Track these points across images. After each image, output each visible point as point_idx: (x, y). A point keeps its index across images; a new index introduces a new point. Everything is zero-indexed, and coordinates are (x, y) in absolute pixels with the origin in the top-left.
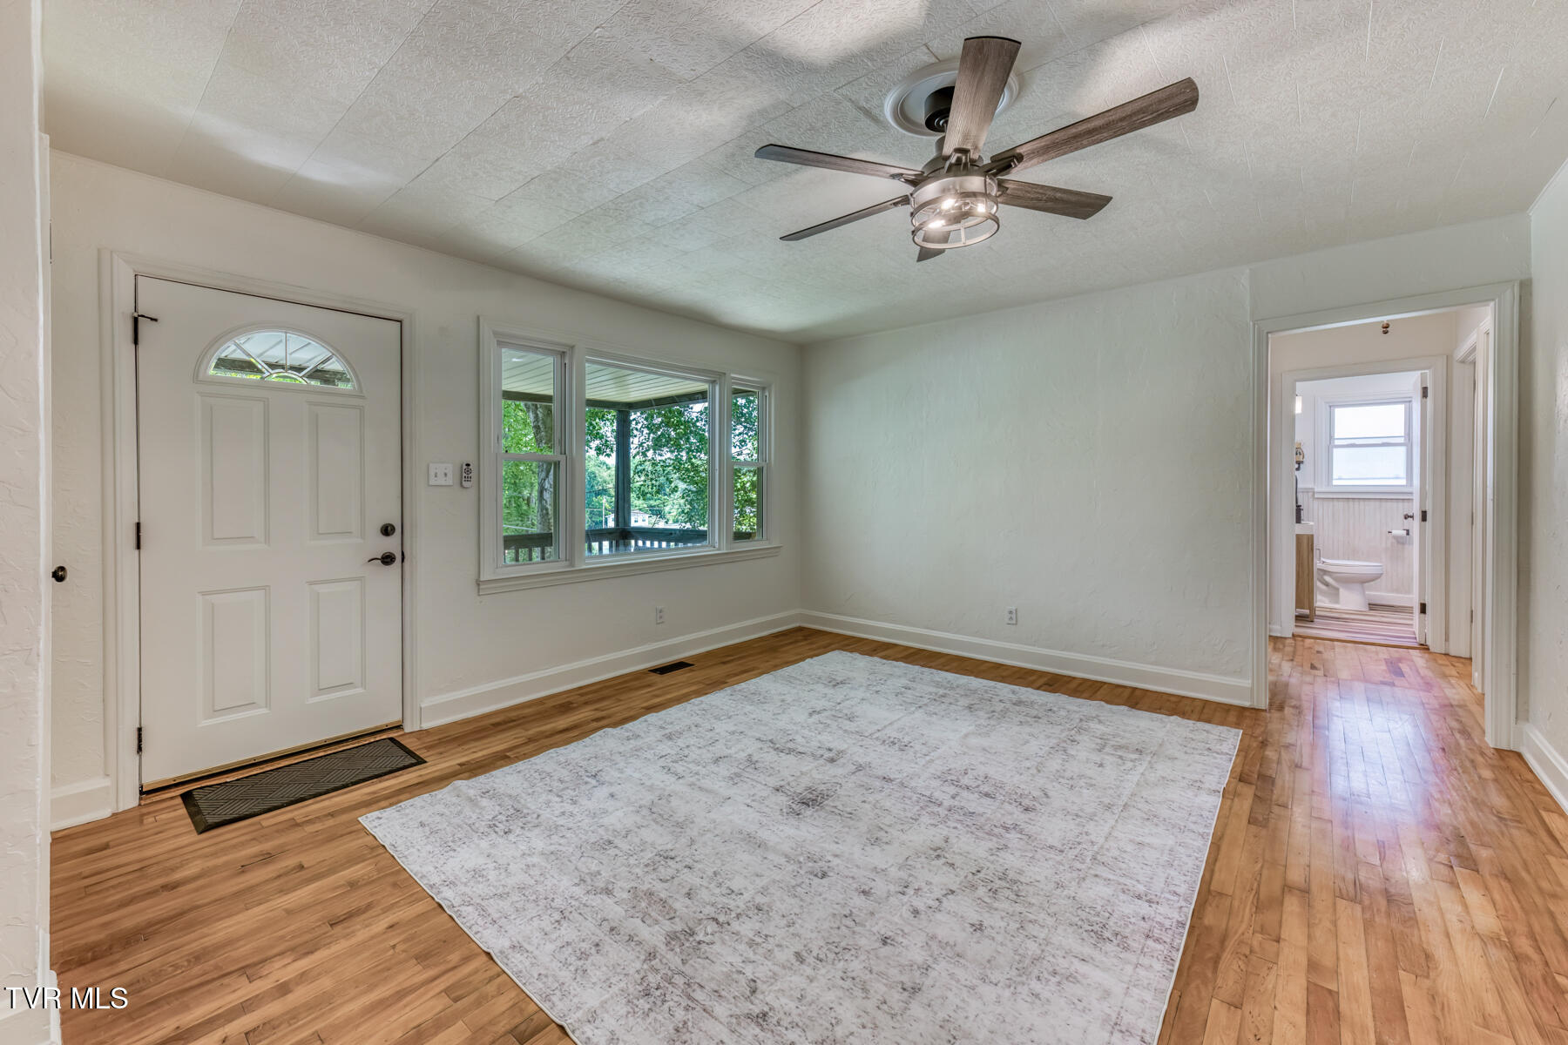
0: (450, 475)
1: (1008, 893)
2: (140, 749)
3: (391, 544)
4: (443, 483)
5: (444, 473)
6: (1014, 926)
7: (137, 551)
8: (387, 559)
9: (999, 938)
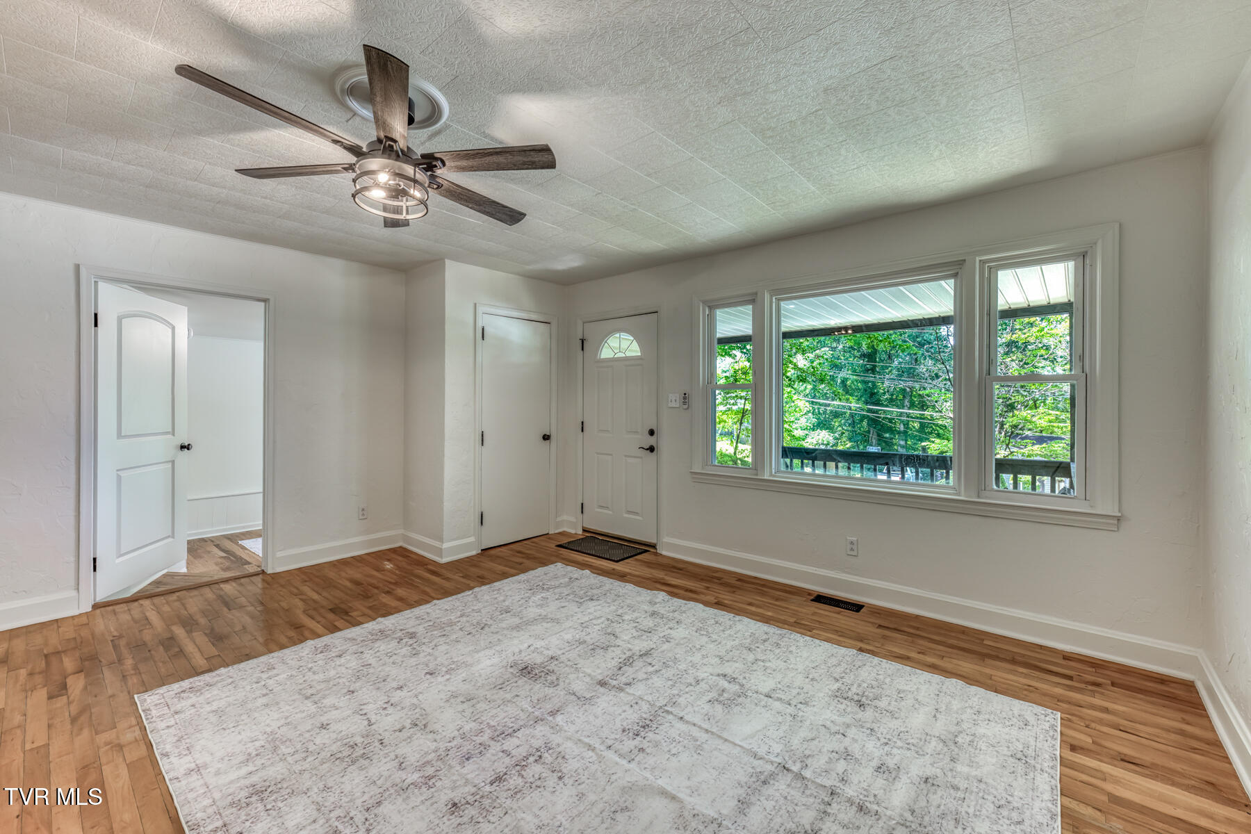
0: (678, 401)
1: (345, 754)
2: (582, 512)
3: (652, 441)
4: (675, 406)
5: (674, 400)
6: (312, 748)
7: (582, 433)
8: (651, 449)
9: (307, 735)
